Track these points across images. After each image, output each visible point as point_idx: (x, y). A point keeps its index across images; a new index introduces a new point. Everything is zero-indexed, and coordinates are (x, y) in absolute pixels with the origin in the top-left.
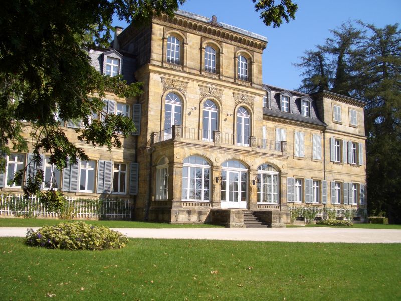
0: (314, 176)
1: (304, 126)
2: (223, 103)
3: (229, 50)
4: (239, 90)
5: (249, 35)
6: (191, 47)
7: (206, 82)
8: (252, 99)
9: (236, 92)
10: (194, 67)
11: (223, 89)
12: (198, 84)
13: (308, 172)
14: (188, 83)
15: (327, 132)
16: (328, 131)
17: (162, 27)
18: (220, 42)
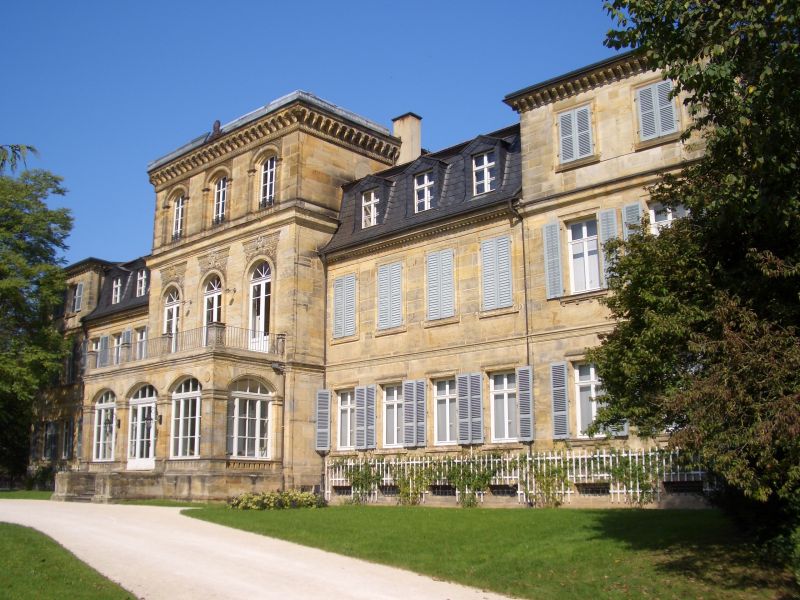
0: (490, 361)
1: (453, 230)
2: (228, 273)
3: (243, 165)
4: (250, 233)
5: (267, 111)
6: (194, 198)
7: (204, 249)
8: (273, 238)
9: (248, 239)
10: (194, 231)
11: (225, 246)
12: (195, 257)
13: (469, 355)
14: (186, 262)
15: (528, 215)
16: (529, 209)
17: (164, 193)
18: (228, 161)
